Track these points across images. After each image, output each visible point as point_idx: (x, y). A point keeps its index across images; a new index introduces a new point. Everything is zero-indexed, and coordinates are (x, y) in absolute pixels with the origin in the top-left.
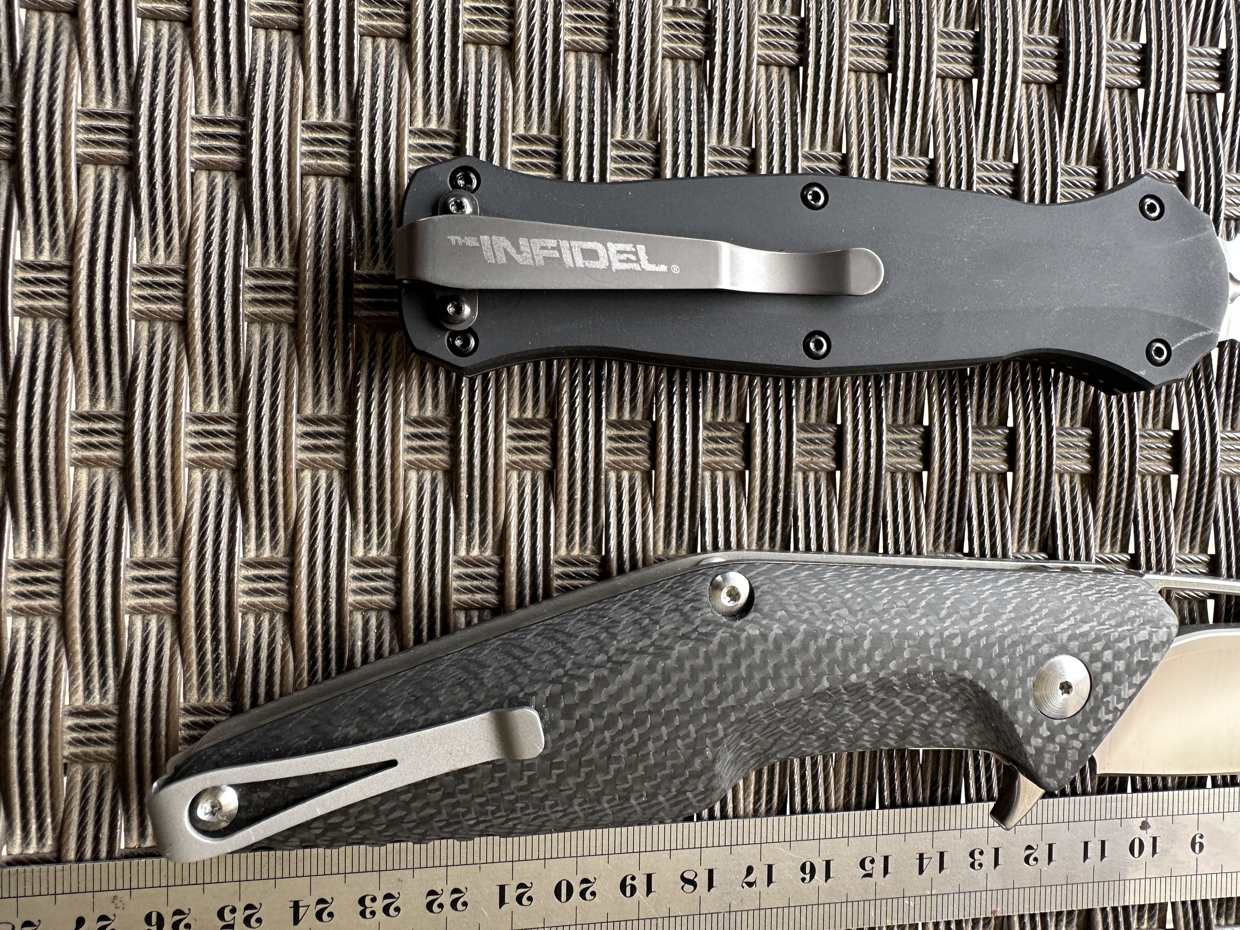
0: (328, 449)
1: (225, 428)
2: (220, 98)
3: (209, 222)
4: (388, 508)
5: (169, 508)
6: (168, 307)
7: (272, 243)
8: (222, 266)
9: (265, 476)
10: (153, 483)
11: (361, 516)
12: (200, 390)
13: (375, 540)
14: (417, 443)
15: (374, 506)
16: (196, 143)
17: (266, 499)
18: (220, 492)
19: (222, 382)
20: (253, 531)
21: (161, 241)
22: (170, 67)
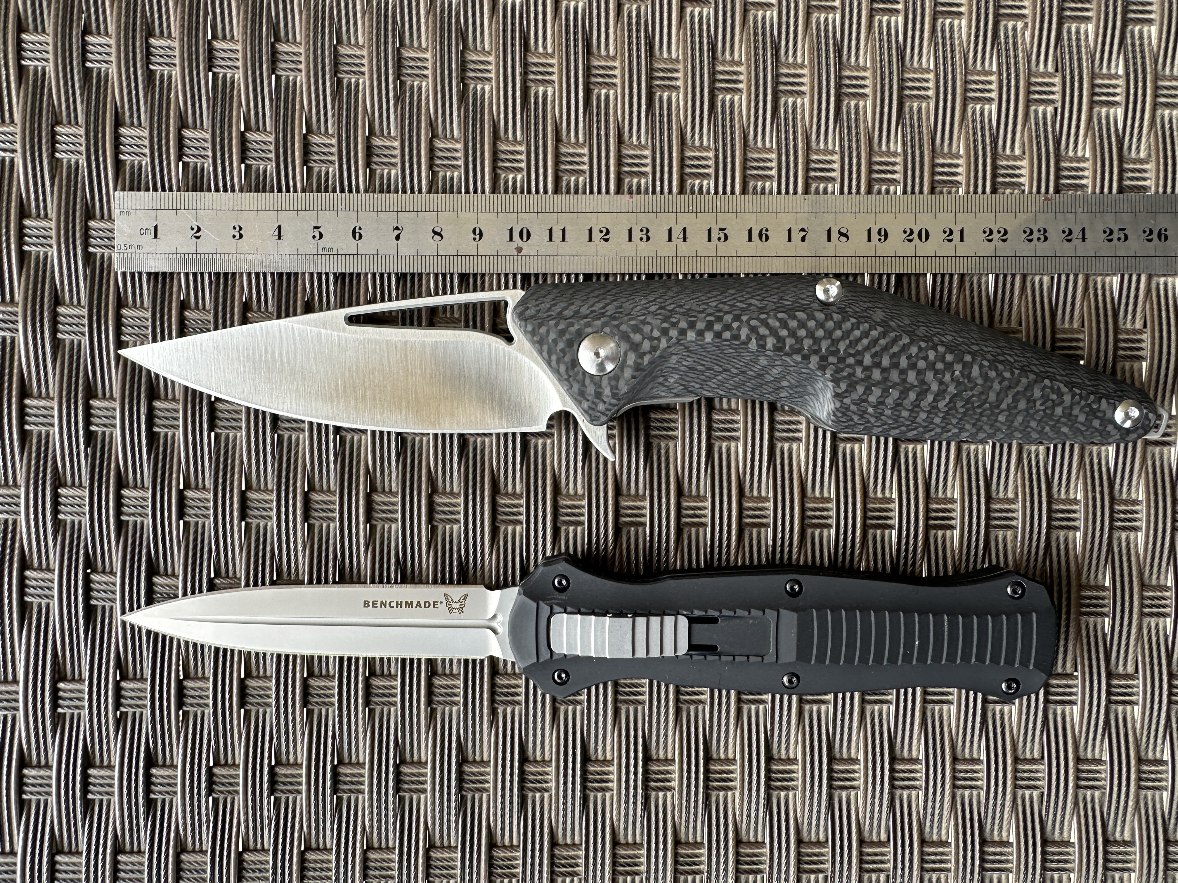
0: (1062, 511)
1: (1120, 524)
2: (1120, 716)
3: (1127, 645)
4: (1027, 476)
5: (1151, 477)
6: (1151, 594)
7: (1092, 634)
8: (1122, 618)
9: (1098, 496)
10: (1160, 491)
11: (1042, 471)
12: (1132, 546)
13: (1033, 456)
14: (1010, 515)
15: (1035, 477)
16: (1135, 690)
17: (1097, 482)
18: (1121, 485)
19: (1120, 551)
20: (1103, 462)
21: (1153, 632)
22: (1149, 733)
